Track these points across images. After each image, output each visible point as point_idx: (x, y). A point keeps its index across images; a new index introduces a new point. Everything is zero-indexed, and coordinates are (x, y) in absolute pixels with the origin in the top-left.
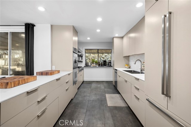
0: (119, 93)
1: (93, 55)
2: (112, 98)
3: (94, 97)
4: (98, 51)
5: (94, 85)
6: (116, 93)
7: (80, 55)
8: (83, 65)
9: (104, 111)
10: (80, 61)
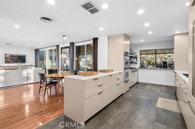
0: (177, 99)
1: (151, 56)
2: (166, 102)
3: (144, 97)
4: (156, 52)
5: (148, 87)
6: (175, 99)
7: (134, 56)
8: (138, 66)
9: (150, 109)
10: (135, 63)
